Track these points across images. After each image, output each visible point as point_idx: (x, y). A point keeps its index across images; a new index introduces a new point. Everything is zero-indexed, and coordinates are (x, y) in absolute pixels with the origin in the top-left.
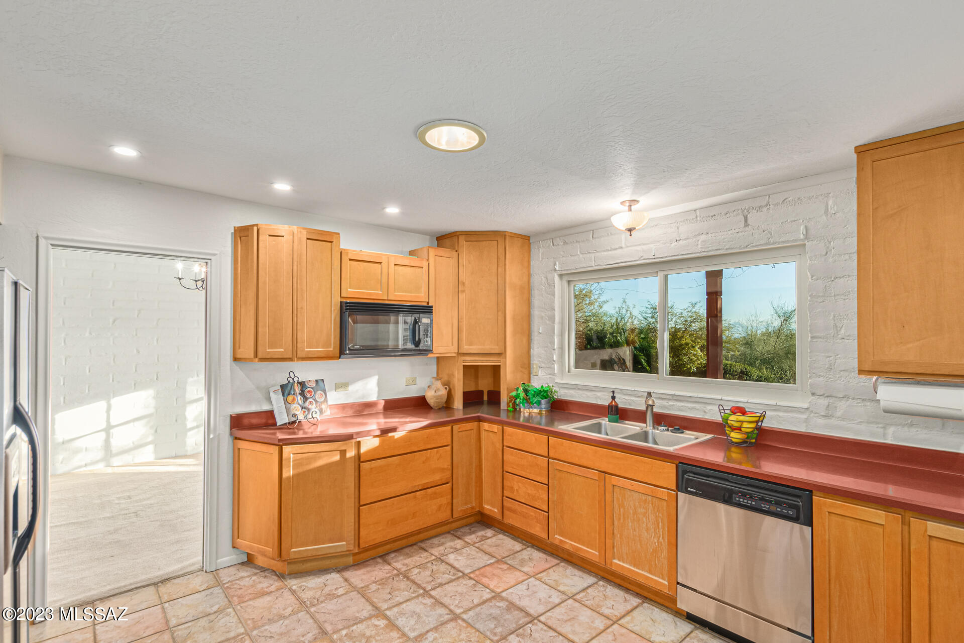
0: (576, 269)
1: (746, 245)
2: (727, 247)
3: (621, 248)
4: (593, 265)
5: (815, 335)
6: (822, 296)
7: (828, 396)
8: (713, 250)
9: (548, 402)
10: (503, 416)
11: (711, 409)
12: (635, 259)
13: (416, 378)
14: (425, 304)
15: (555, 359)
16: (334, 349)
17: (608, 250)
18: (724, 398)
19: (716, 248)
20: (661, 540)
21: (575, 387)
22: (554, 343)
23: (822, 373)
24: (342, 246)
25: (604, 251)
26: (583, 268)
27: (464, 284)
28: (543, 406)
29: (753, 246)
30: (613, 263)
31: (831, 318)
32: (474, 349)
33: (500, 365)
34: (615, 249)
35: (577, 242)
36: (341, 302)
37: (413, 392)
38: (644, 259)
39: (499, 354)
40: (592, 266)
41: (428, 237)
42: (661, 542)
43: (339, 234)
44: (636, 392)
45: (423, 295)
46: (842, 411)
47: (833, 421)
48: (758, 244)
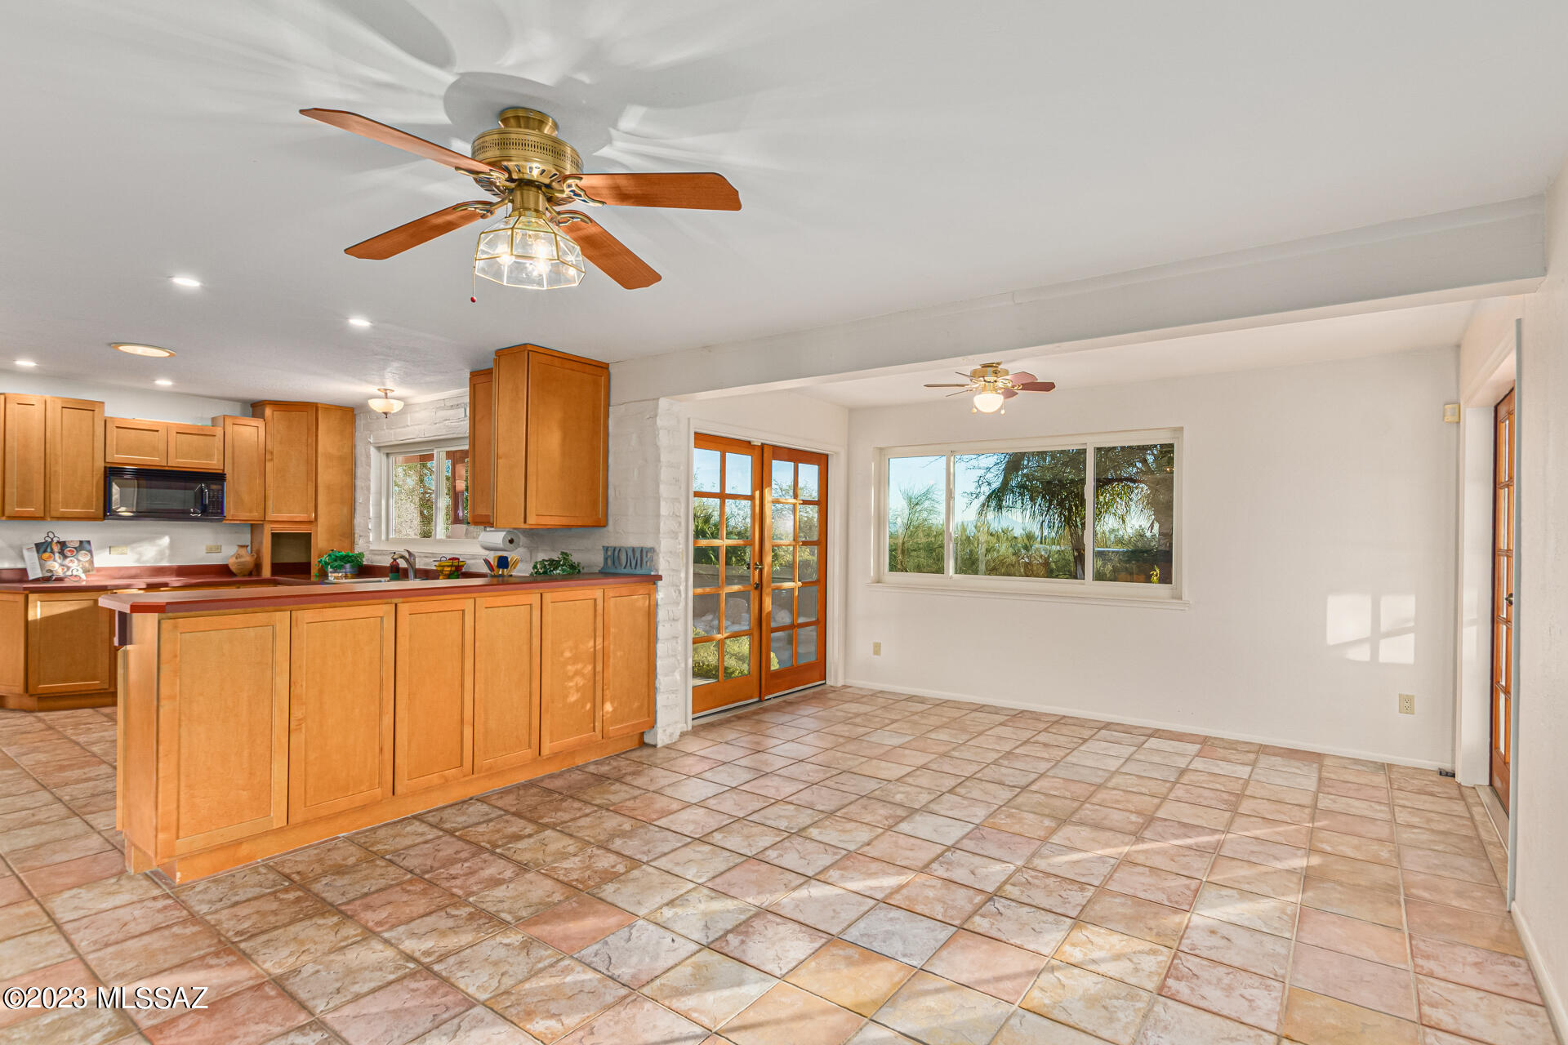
0: (384, 442)
9: (352, 567)
10: (313, 579)
12: (415, 437)
13: (221, 546)
14: (221, 472)
15: (370, 527)
16: (96, 509)
21: (380, 552)
22: (368, 512)
24: (107, 414)
26: (387, 442)
27: (272, 453)
28: (348, 570)
30: (404, 439)
32: (285, 516)
33: (310, 534)
36: (105, 467)
37: (215, 560)
38: (420, 437)
39: (310, 522)
41: (239, 404)
43: (103, 403)
45: (215, 462)
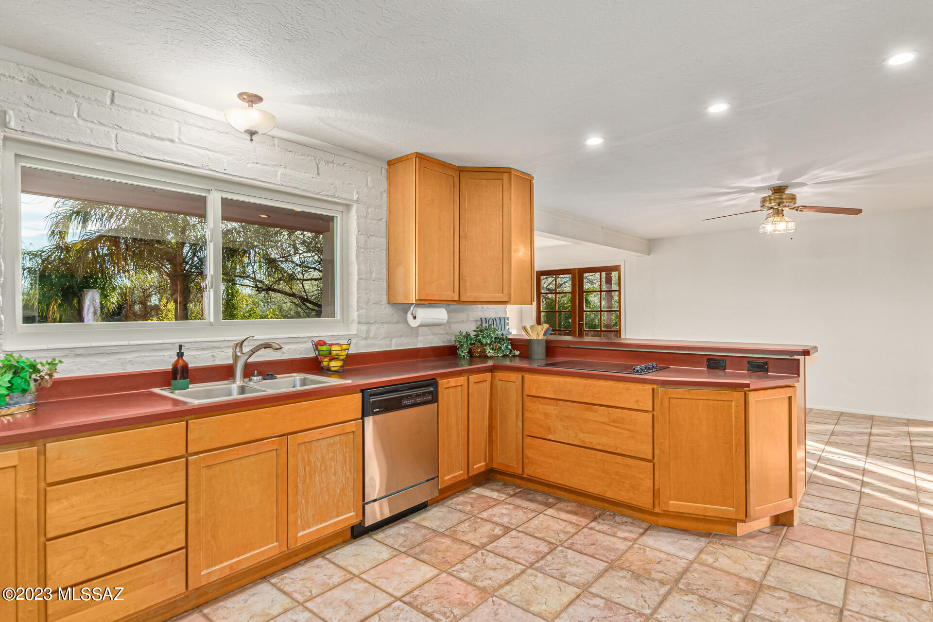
0: (69, 141)
1: (318, 192)
2: (304, 188)
3: (172, 141)
4: (114, 148)
5: (361, 277)
6: (364, 248)
7: (367, 323)
8: (291, 187)
11: (289, 349)
12: (196, 165)
17: (146, 135)
18: (300, 335)
19: (294, 186)
20: (348, 474)
23: (364, 306)
25: (138, 134)
26: (87, 145)
29: (323, 195)
30: (156, 157)
31: (368, 265)
34: (162, 139)
35: (69, 92)
38: (210, 170)
40: (111, 150)
42: (348, 477)
44: (199, 344)
46: (373, 333)
47: (370, 341)
48: (327, 194)
